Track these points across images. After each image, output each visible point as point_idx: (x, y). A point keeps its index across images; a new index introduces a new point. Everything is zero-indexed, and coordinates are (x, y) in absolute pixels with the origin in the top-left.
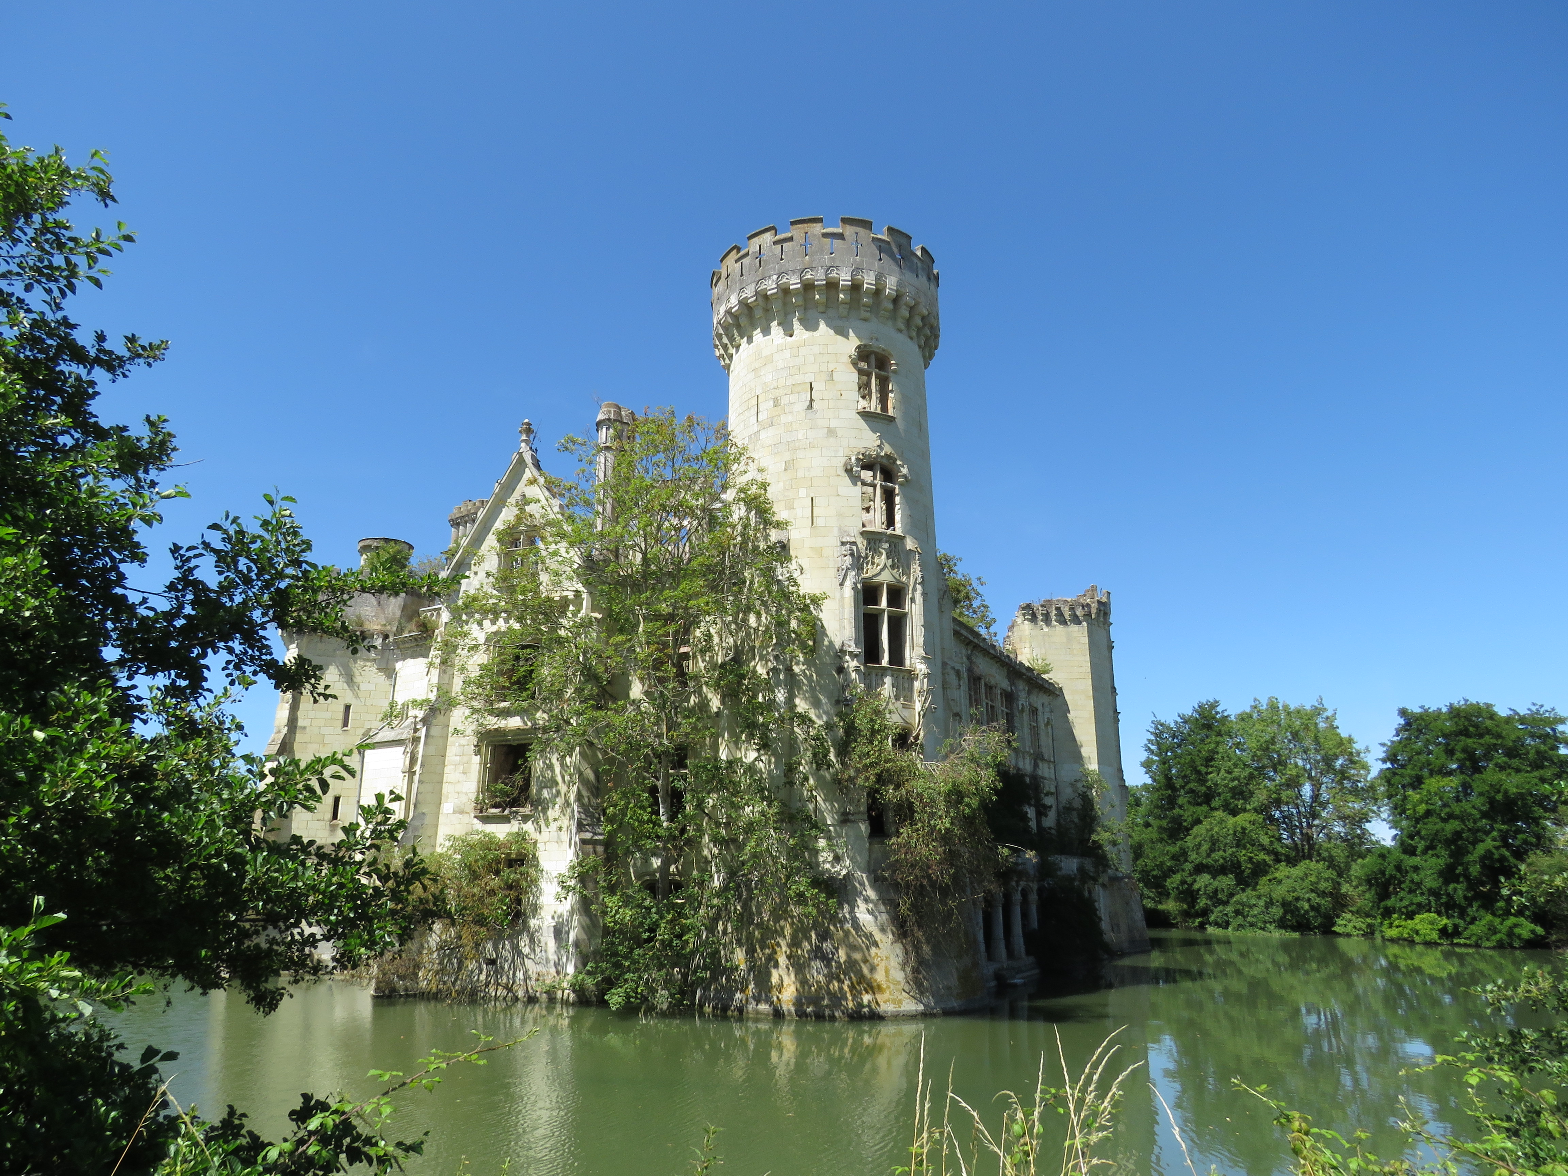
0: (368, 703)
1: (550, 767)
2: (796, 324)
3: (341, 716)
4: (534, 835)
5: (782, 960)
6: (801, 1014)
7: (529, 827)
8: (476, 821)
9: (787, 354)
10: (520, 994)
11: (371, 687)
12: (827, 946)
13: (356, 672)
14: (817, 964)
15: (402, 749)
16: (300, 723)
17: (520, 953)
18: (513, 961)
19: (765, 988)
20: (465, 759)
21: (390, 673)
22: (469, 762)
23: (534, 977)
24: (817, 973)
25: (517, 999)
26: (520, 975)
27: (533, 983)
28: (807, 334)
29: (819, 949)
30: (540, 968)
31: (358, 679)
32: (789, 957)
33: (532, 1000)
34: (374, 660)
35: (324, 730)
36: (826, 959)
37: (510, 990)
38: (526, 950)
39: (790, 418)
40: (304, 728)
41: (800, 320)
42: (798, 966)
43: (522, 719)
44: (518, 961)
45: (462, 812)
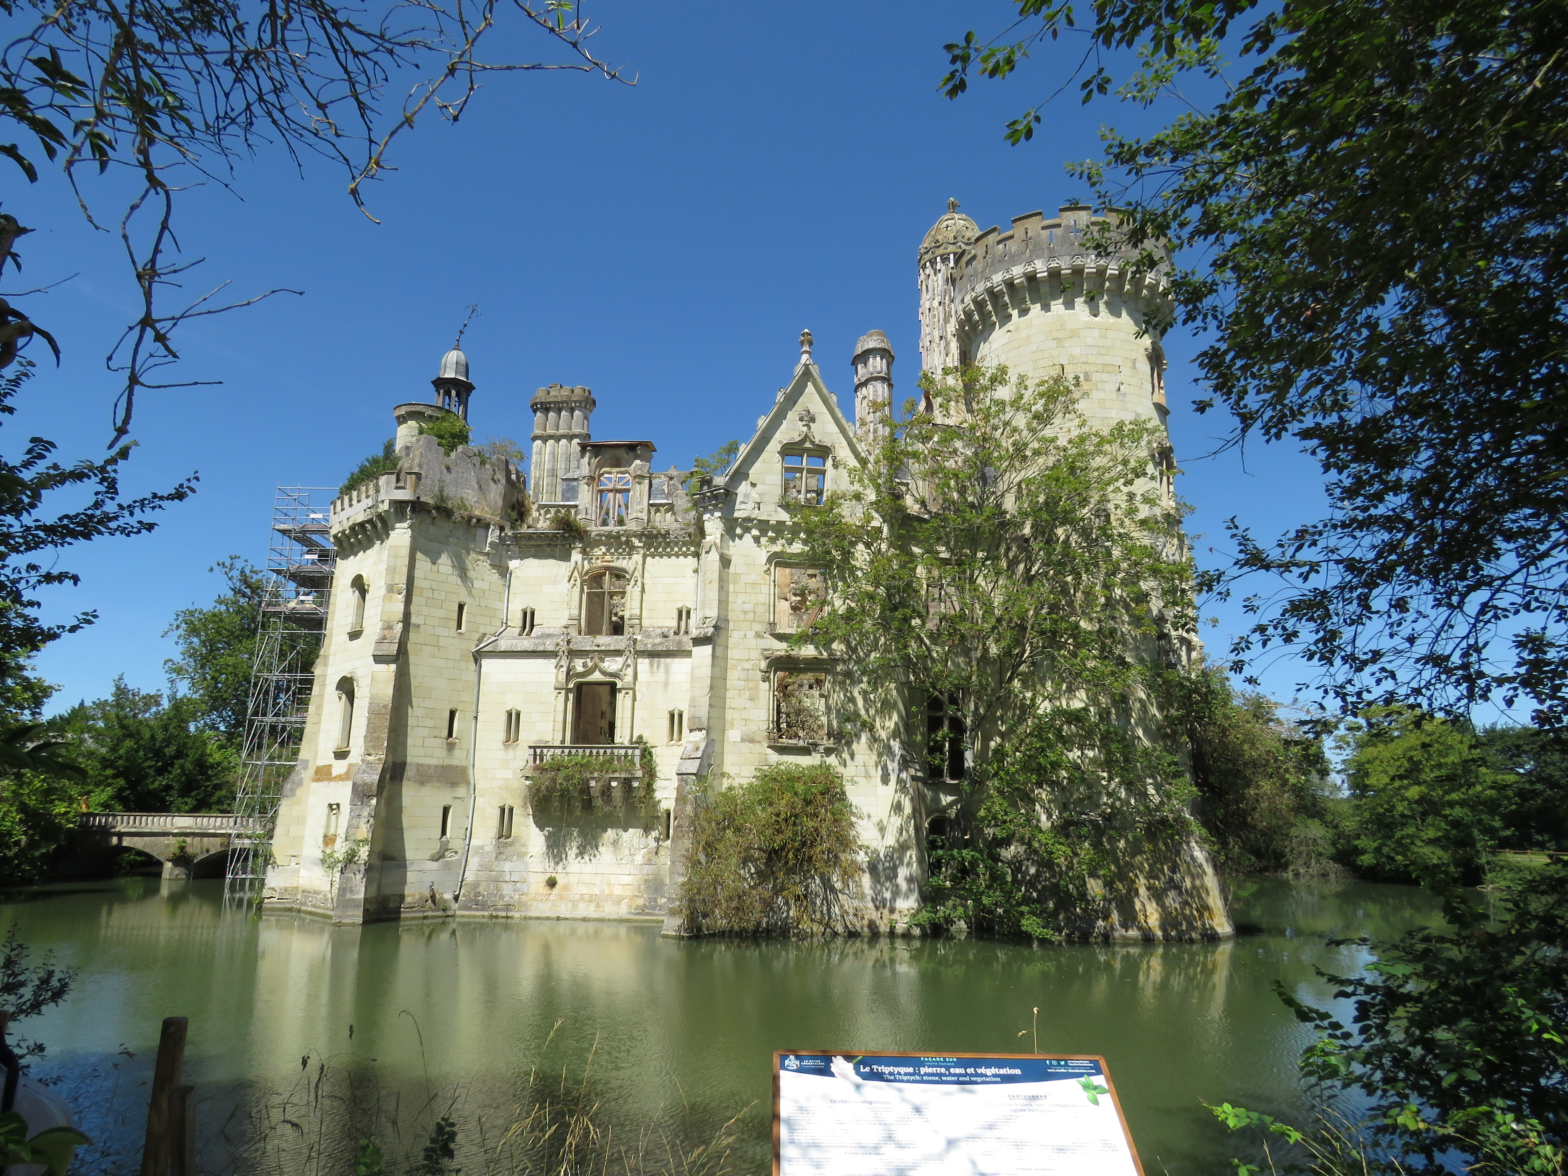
0: (483, 604)
1: (852, 700)
2: (1102, 307)
3: (455, 616)
4: (840, 769)
5: (1142, 891)
6: (1167, 937)
7: (832, 760)
8: (770, 751)
9: (1096, 333)
10: (840, 929)
11: (485, 586)
12: (1177, 877)
13: (470, 566)
14: (1172, 894)
15: (554, 661)
16: (414, 620)
17: (833, 890)
18: (825, 898)
19: (1129, 917)
20: (751, 685)
21: (504, 572)
22: (756, 688)
23: (851, 911)
24: (1172, 900)
25: (836, 934)
26: (836, 910)
27: (851, 917)
28: (1112, 319)
29: (1171, 879)
30: (856, 903)
31: (471, 574)
32: (1149, 888)
33: (852, 935)
34: (487, 554)
35: (440, 631)
36: (1178, 888)
37: (828, 925)
38: (838, 885)
39: (1102, 395)
40: (418, 626)
41: (1106, 303)
42: (1158, 896)
43: (817, 648)
44: (831, 897)
45: (752, 741)
